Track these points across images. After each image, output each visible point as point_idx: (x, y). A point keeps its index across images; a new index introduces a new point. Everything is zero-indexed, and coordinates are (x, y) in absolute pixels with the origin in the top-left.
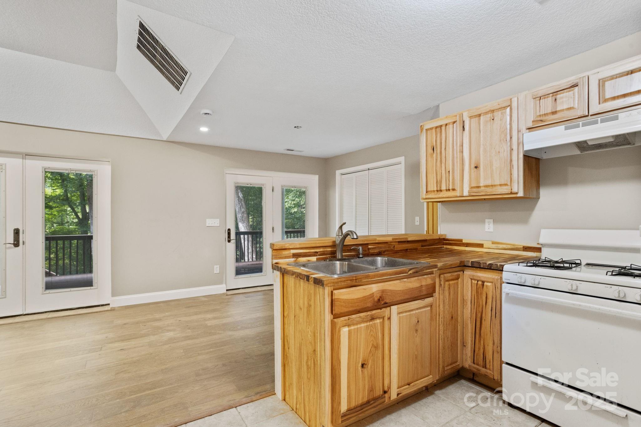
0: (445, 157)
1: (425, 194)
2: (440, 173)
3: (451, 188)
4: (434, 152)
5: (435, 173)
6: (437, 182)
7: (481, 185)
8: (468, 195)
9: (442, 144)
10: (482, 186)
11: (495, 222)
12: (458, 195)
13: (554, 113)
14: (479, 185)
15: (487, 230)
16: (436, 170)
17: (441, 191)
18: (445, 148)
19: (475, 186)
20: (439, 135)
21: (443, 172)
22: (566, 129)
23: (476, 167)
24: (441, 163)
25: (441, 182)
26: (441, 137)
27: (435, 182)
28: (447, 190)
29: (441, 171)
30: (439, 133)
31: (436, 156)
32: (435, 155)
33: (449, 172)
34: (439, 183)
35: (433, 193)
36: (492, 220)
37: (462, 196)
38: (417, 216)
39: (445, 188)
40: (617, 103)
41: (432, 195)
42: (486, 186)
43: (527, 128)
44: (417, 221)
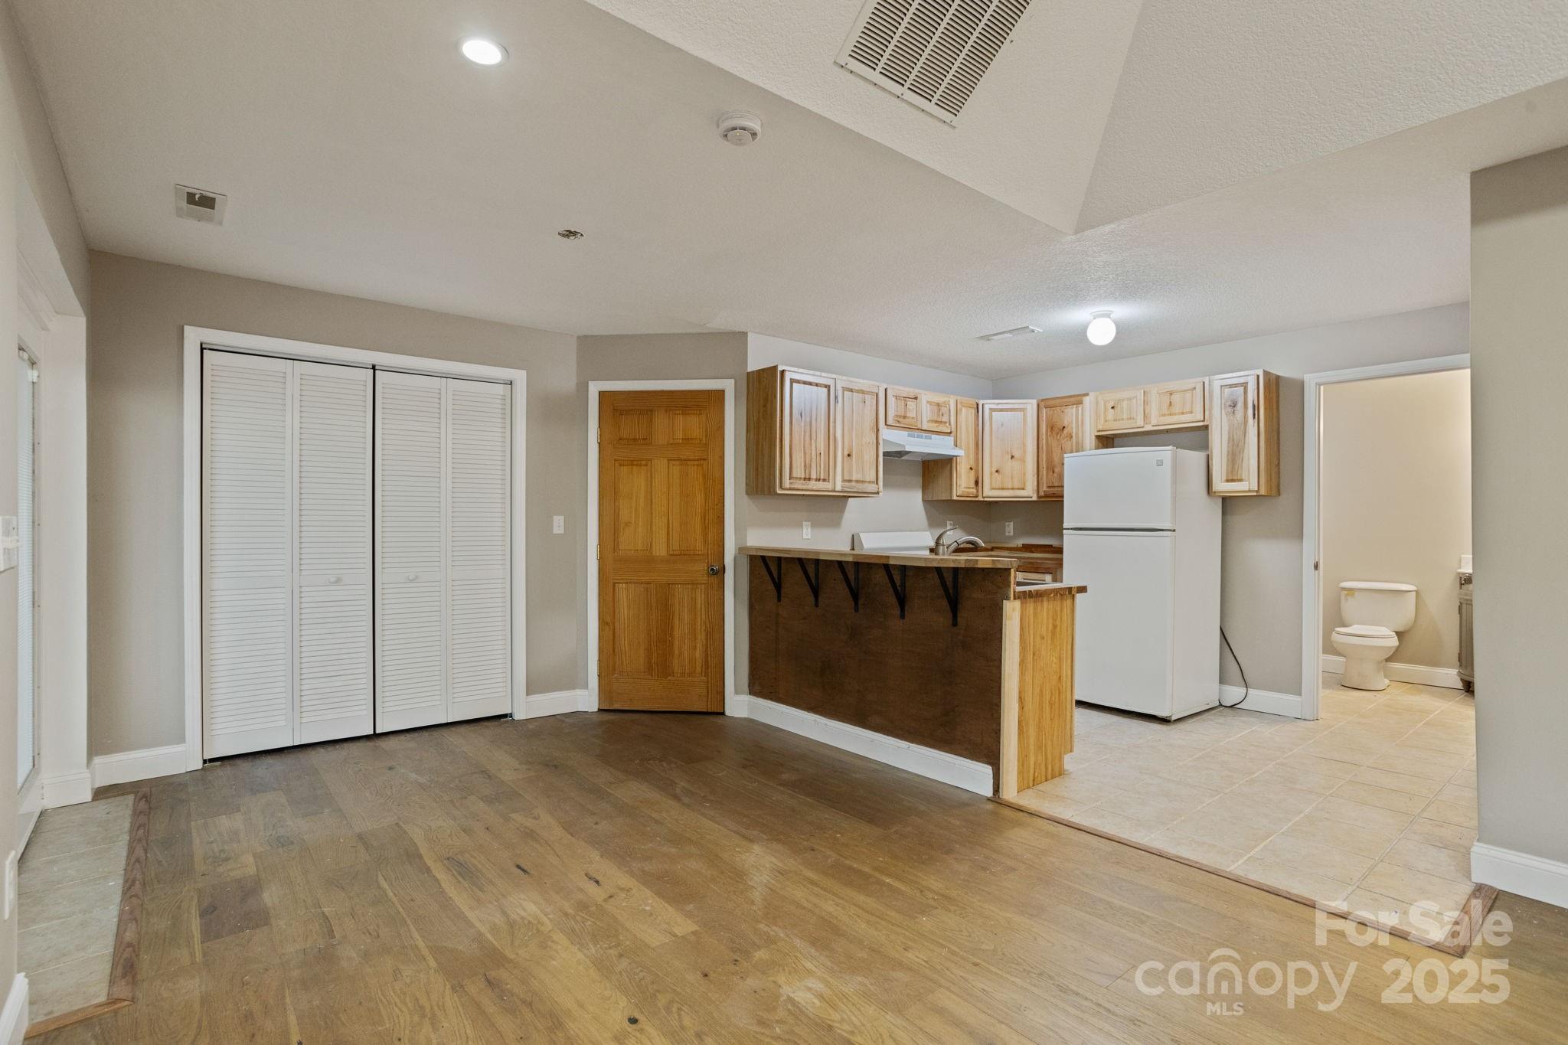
0: (816, 432)
1: (789, 482)
2: (810, 453)
3: (822, 478)
4: (802, 419)
5: (803, 451)
6: (805, 466)
7: (853, 479)
8: (839, 490)
10: (853, 481)
11: (813, 526)
12: (830, 488)
13: (905, 417)
14: (850, 479)
15: (805, 537)
16: (804, 447)
17: (809, 479)
21: (813, 453)
22: (909, 436)
23: (849, 455)
24: (811, 440)
25: (811, 466)
27: (803, 465)
28: (817, 480)
29: (810, 451)
31: (805, 429)
32: (803, 426)
33: (820, 454)
34: (807, 467)
35: (801, 483)
36: (809, 523)
37: (835, 491)
38: (558, 514)
39: (815, 477)
40: (933, 427)
41: (798, 485)
42: (857, 481)
43: (886, 424)
44: (558, 524)
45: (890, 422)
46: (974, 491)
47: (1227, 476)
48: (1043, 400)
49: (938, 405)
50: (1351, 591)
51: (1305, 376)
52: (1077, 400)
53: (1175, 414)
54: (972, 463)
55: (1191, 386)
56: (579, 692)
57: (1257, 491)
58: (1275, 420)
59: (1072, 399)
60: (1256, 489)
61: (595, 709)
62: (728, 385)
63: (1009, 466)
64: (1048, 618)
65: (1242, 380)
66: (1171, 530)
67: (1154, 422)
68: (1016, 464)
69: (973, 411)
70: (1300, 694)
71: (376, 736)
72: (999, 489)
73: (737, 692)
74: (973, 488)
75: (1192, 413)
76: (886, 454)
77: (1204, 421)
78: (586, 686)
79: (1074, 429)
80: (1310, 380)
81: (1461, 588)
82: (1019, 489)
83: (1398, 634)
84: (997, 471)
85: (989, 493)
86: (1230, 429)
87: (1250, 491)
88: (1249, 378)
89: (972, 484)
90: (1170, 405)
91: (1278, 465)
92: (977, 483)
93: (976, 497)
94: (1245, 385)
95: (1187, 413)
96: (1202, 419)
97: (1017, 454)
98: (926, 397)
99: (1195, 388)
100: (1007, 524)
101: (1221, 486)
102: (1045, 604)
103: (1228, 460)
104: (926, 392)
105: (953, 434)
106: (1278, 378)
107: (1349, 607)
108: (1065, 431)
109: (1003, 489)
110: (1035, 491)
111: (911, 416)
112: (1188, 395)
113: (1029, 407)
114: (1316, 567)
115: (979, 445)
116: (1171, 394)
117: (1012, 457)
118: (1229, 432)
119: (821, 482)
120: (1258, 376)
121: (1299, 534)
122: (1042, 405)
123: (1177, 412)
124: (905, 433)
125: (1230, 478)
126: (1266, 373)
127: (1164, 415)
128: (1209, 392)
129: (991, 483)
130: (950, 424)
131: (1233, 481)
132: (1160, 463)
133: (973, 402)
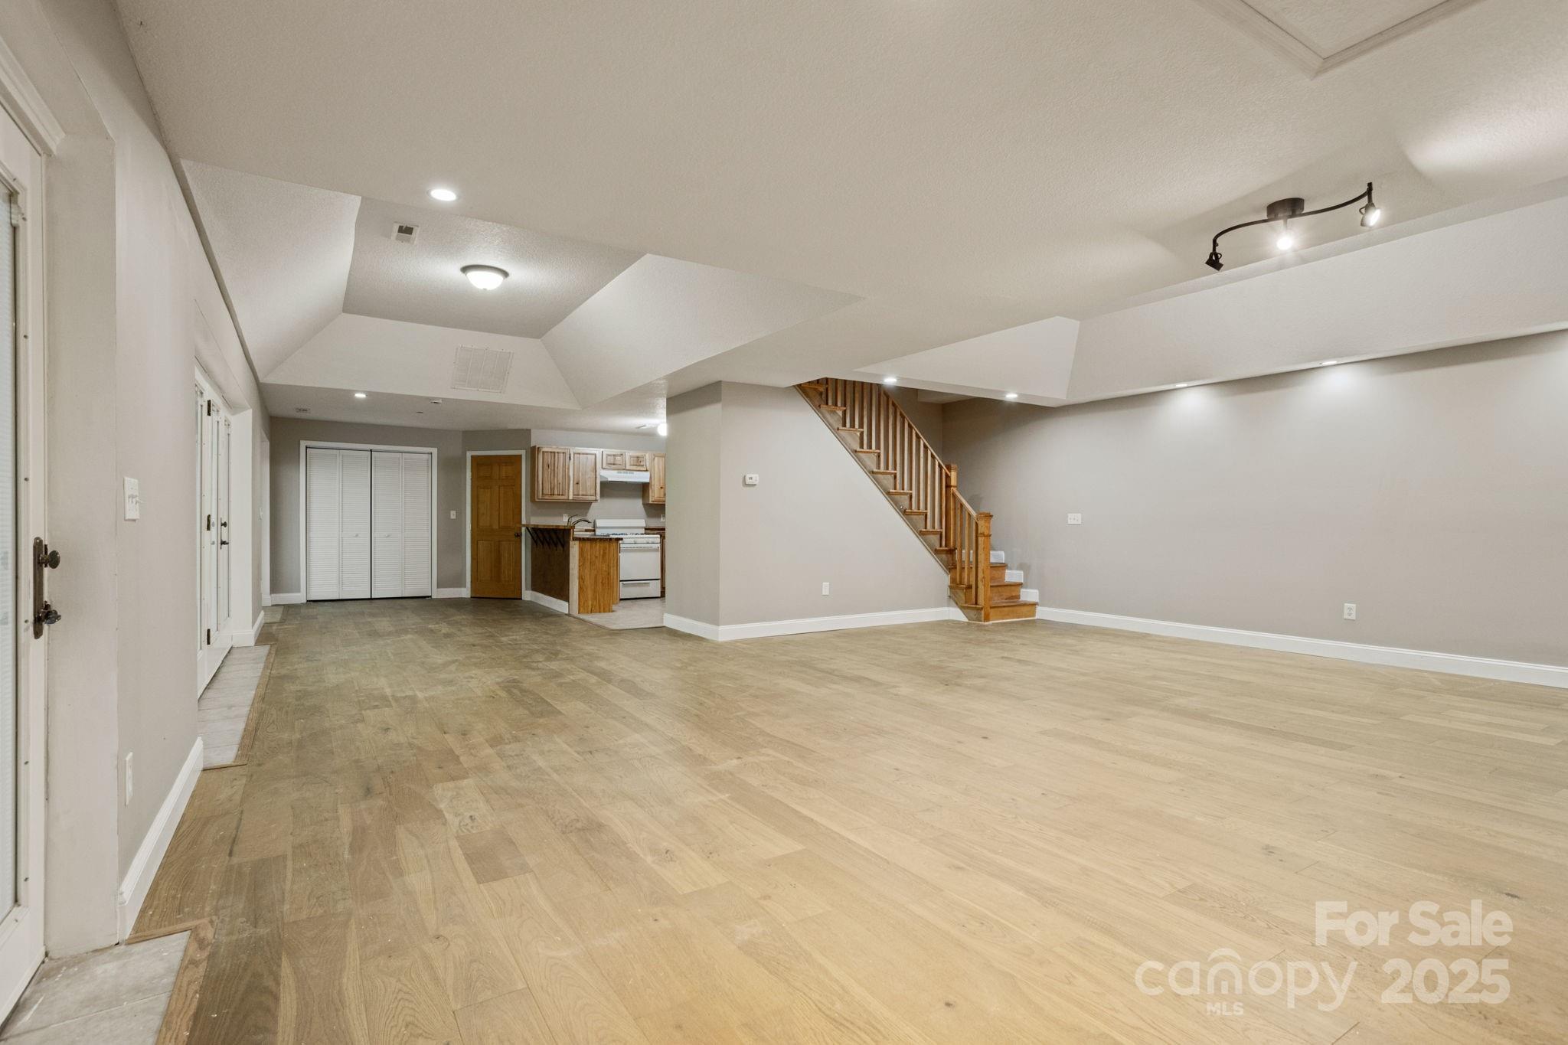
0: (558, 473)
3: (560, 494)
4: (549, 469)
8: (573, 499)
9: (556, 465)
12: (566, 498)
13: (615, 464)
14: (580, 494)
16: (551, 480)
17: (554, 496)
18: (558, 468)
19: (577, 494)
20: (554, 458)
21: (556, 483)
22: (618, 473)
24: (555, 476)
25: (555, 489)
27: (550, 489)
33: (560, 483)
38: (453, 510)
39: (558, 494)
40: (635, 468)
41: (547, 497)
42: (583, 495)
43: (602, 469)
44: (453, 515)
45: (604, 466)
49: (638, 457)
54: (662, 485)
56: (463, 589)
61: (469, 597)
62: (523, 453)
64: (600, 551)
71: (371, 599)
73: (526, 590)
76: (602, 484)
78: (465, 587)
98: (629, 454)
102: (598, 545)
104: (629, 451)
105: (649, 471)
111: (619, 463)
119: (560, 496)
124: (616, 472)
130: (646, 467)
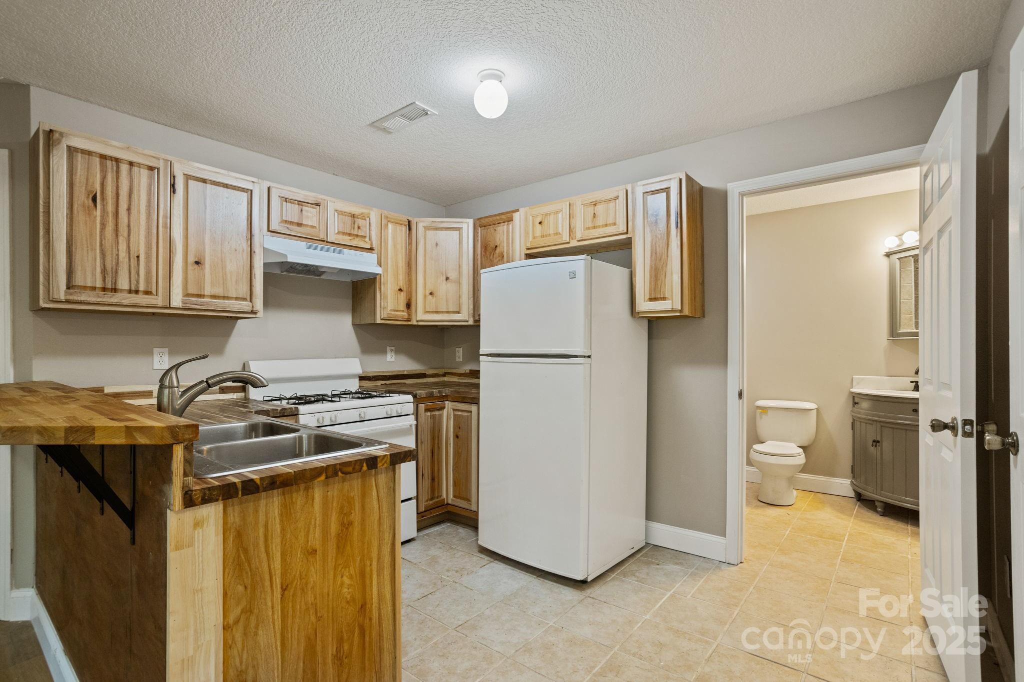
0: (129, 226)
1: (66, 292)
2: (114, 255)
4: (96, 206)
5: (98, 251)
6: (104, 272)
7: (206, 293)
8: (181, 307)
9: (121, 198)
10: (208, 295)
11: (173, 353)
12: (159, 304)
14: (202, 293)
15: (156, 367)
16: (101, 245)
17: (115, 290)
18: (129, 209)
19: (195, 293)
20: (112, 178)
21: (123, 254)
22: (308, 247)
23: (197, 263)
24: (117, 235)
25: (116, 272)
26: (117, 182)
27: (98, 270)
28: (130, 291)
29: (115, 252)
30: (112, 172)
31: (102, 217)
32: (98, 213)
33: (138, 257)
34: (109, 273)
35: (91, 293)
36: (167, 349)
37: (170, 308)
39: (126, 287)
40: (346, 240)
41: (87, 296)
43: (269, 231)
45: (274, 228)
46: (405, 314)
47: (650, 294)
48: (479, 219)
49: (353, 216)
50: (765, 409)
51: (728, 185)
52: (507, 218)
53: (599, 227)
54: (402, 283)
55: (614, 195)
57: (681, 311)
58: (699, 233)
59: (503, 217)
60: (680, 308)
63: (444, 289)
65: (664, 185)
66: (584, 357)
67: (579, 236)
68: (450, 287)
69: (404, 229)
70: (725, 536)
72: (433, 312)
73: (16, 585)
74: (403, 311)
75: (615, 224)
77: (627, 233)
79: (505, 248)
80: (734, 189)
81: (854, 406)
82: (454, 312)
83: (804, 448)
84: (431, 294)
85: (421, 316)
86: (652, 240)
87: (673, 311)
88: (672, 181)
89: (402, 306)
90: (594, 217)
91: (703, 283)
92: (408, 306)
93: (409, 320)
94: (667, 190)
95: (610, 225)
96: (625, 231)
97: (453, 275)
98: (333, 205)
99: (618, 197)
100: (457, 349)
101: (644, 305)
103: (651, 276)
104: (334, 200)
105: (376, 251)
106: (702, 189)
107: (765, 425)
108: (498, 251)
109: (437, 312)
110: (471, 315)
111: (310, 223)
112: (612, 204)
113: (465, 226)
114: (740, 395)
115: (410, 265)
116: (595, 205)
117: (447, 279)
118: (652, 244)
119: (141, 295)
120: (681, 180)
121: (722, 360)
122: (477, 223)
123: (601, 224)
124: (302, 243)
125: (653, 296)
126: (689, 178)
127: (589, 228)
128: (632, 201)
129: (425, 307)
130: (370, 239)
131: (656, 299)
132: (573, 275)
133: (404, 218)
